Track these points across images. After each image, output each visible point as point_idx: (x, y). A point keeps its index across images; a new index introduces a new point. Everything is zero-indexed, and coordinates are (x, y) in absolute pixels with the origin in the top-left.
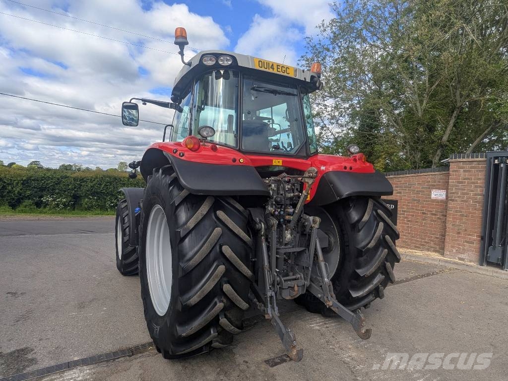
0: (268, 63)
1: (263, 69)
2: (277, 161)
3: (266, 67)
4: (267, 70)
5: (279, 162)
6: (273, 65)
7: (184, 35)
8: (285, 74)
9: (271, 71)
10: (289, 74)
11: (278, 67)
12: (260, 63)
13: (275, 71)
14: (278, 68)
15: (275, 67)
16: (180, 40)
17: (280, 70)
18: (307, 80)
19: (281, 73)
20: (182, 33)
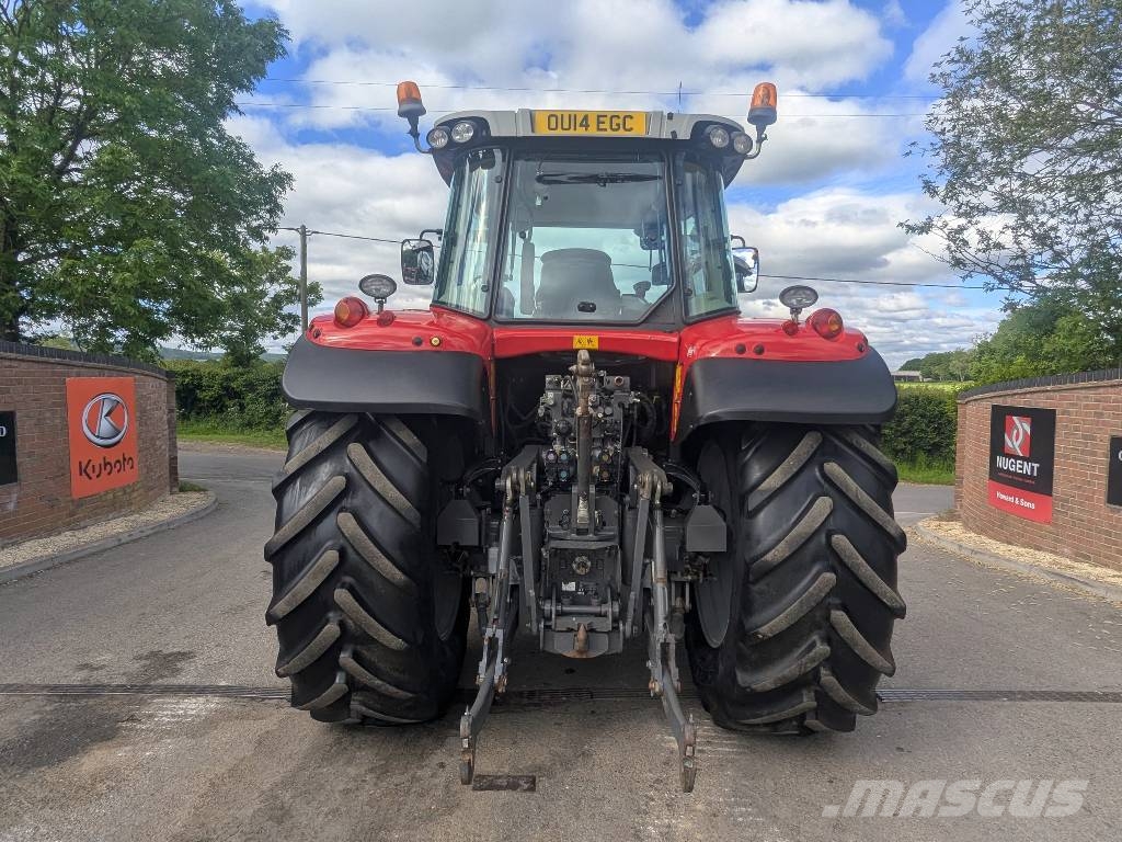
0: (572, 116)
1: (559, 133)
2: (585, 338)
3: (566, 126)
4: (571, 133)
5: (590, 341)
6: (586, 118)
7: (414, 95)
8: (621, 133)
9: (581, 132)
10: (631, 129)
11: (601, 119)
12: (553, 120)
13: (593, 132)
14: (599, 122)
15: (593, 122)
16: (406, 107)
17: (607, 126)
18: (680, 137)
19: (609, 133)
20: (411, 93)
